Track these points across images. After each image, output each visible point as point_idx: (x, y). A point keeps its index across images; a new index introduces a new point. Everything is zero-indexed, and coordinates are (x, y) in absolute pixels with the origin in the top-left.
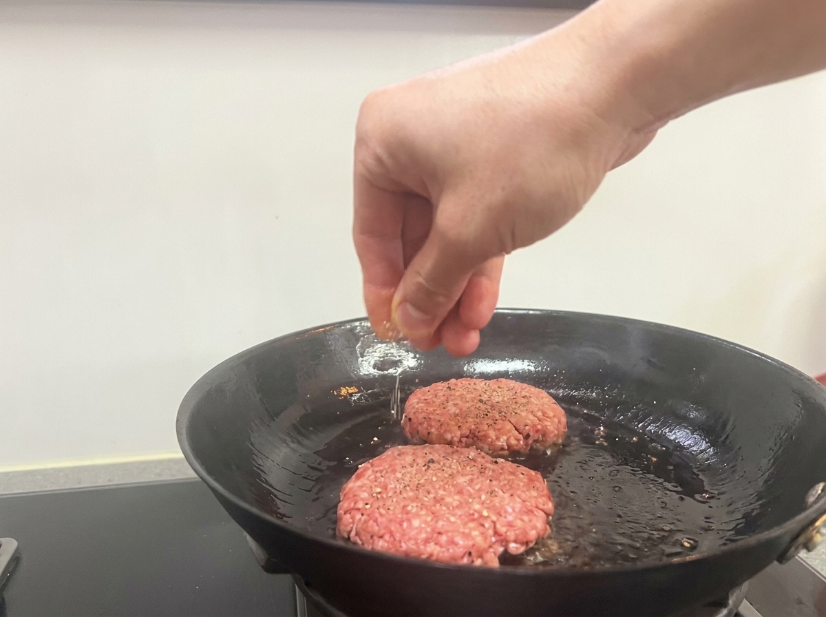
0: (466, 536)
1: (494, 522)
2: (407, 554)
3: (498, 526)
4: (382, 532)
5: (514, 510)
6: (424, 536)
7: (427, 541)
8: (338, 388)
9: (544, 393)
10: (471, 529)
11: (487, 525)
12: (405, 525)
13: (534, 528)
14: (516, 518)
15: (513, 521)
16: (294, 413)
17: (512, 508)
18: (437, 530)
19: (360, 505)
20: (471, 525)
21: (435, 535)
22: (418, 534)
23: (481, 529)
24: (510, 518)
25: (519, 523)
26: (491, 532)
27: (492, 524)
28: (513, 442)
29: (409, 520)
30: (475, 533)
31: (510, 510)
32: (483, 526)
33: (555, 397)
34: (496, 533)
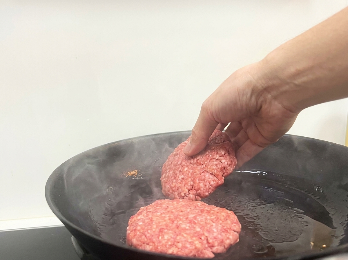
0: (191, 243)
2: (161, 252)
3: (209, 239)
4: (148, 241)
5: (217, 231)
6: (170, 243)
7: (171, 246)
10: (194, 240)
11: (203, 238)
12: (160, 238)
13: (228, 238)
14: (218, 234)
15: (217, 236)
17: (216, 229)
18: (176, 241)
20: (194, 238)
22: (167, 242)
23: (200, 241)
24: (215, 234)
25: (220, 236)
26: (205, 242)
27: (206, 238)
30: (197, 242)
31: (215, 230)
32: (201, 239)
34: (208, 243)
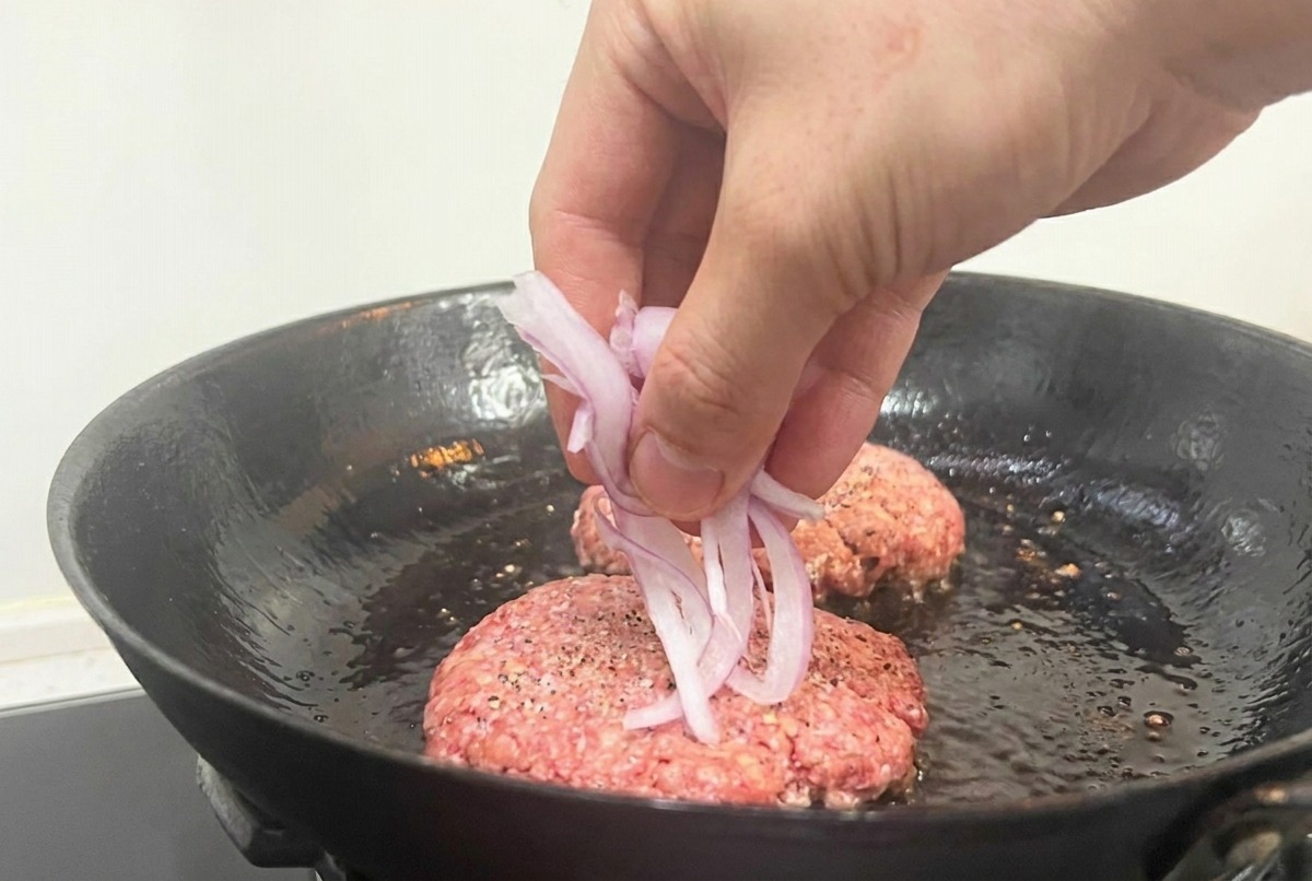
0: (726, 765)
1: (791, 740)
6: (626, 765)
8: (421, 449)
9: (912, 465)
10: (738, 751)
11: (774, 743)
14: (843, 731)
15: (834, 737)
16: (315, 504)
19: (476, 701)
21: (654, 764)
22: (611, 763)
23: (761, 750)
24: (828, 730)
25: (850, 742)
26: (784, 758)
28: (838, 569)
29: (591, 734)
30: (746, 759)
32: (765, 744)
33: (941, 474)
34: (795, 762)
